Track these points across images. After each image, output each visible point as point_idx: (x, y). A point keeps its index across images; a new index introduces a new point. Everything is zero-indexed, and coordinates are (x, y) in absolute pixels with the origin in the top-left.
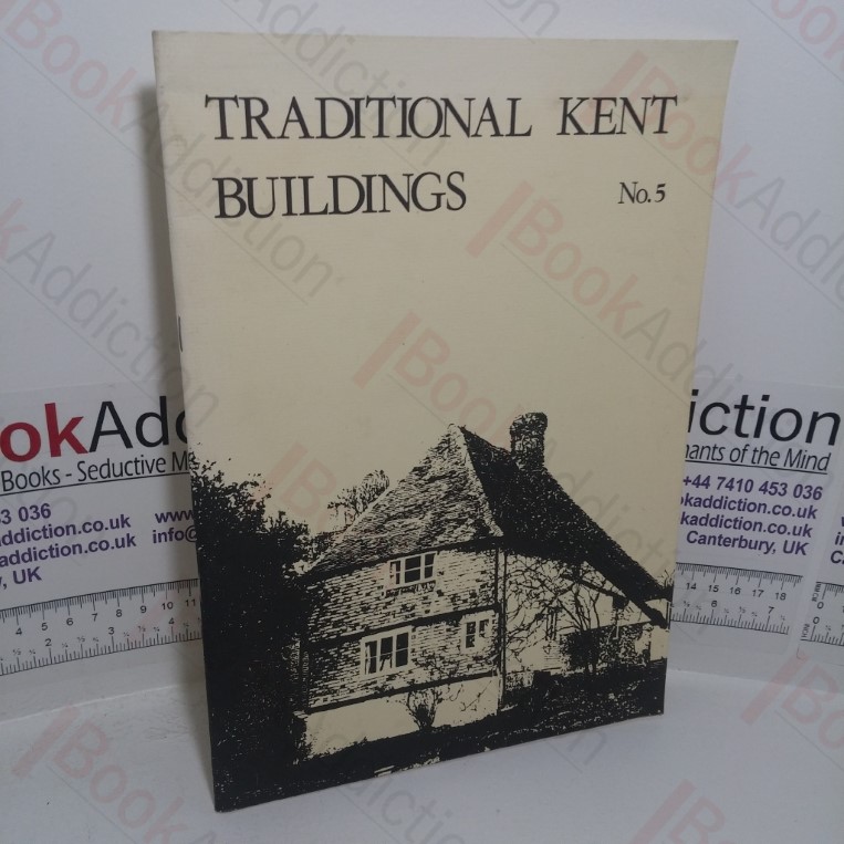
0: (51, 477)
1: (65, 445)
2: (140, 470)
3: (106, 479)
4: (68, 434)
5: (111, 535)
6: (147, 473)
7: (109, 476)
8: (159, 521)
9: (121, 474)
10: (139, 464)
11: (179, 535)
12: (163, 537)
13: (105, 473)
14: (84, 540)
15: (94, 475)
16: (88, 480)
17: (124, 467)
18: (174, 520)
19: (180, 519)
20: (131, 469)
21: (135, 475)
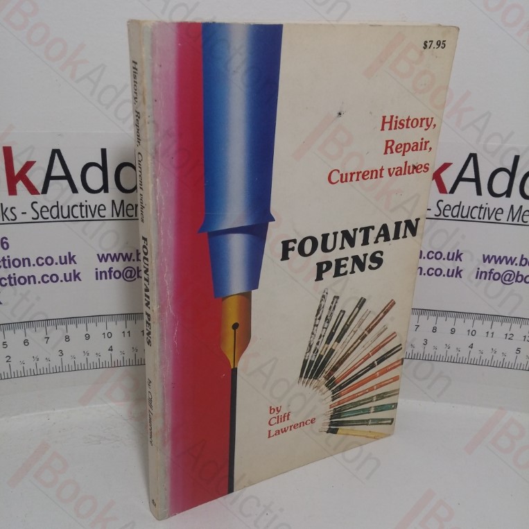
0: (8, 213)
1: (20, 186)
2: (84, 214)
3: (56, 219)
4: (22, 176)
5: (61, 270)
6: (90, 217)
7: (58, 216)
8: (101, 261)
9: (69, 216)
10: (84, 208)
11: (117, 275)
12: (103, 274)
13: (55, 214)
14: (38, 272)
15: (45, 215)
16: (40, 219)
17: (71, 209)
18: (113, 261)
19: (118, 260)
20: (77, 211)
21: (80, 218)
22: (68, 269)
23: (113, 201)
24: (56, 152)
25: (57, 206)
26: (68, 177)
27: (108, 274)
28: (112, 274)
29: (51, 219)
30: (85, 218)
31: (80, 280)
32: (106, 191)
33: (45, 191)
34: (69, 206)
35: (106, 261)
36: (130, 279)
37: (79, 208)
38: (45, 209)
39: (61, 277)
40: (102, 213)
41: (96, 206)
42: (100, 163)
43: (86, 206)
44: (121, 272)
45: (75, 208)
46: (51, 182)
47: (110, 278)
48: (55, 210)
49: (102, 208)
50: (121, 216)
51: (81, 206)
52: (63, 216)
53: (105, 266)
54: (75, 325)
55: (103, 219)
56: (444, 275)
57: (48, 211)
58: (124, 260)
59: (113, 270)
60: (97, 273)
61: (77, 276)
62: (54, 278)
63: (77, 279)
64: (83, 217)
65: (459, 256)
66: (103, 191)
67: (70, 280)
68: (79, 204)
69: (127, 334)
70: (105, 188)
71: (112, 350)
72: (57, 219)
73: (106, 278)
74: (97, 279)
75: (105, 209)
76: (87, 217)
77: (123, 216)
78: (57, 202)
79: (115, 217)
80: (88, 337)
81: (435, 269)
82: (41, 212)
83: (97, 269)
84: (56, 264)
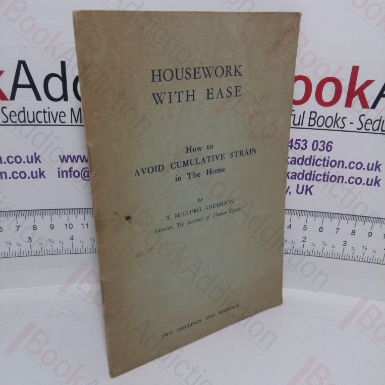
22: (35, 167)
23: (72, 109)
24: (22, 63)
25: (24, 112)
26: (32, 85)
27: (69, 173)
28: (72, 173)
29: (19, 123)
30: (48, 123)
31: (45, 177)
32: (66, 99)
33: (13, 98)
34: (34, 112)
35: (67, 161)
36: (87, 178)
37: (43, 114)
38: (13, 114)
39: (29, 174)
40: (63, 119)
41: (57, 112)
42: (60, 74)
43: (49, 112)
44: (80, 172)
45: (39, 113)
46: (19, 90)
47: (71, 177)
48: (22, 115)
49: (62, 114)
50: (79, 123)
51: (44, 112)
52: (29, 121)
53: (66, 166)
54: (41, 216)
55: (63, 124)
56: (364, 184)
57: (16, 115)
58: (82, 161)
59: (73, 170)
60: (59, 172)
61: (42, 174)
62: (23, 175)
63: (42, 176)
64: (46, 122)
65: (378, 167)
66: (63, 99)
67: (37, 177)
68: (42, 111)
69: (85, 226)
70: (65, 97)
71: (73, 239)
72: (24, 123)
73: (67, 177)
74: (59, 177)
75: (65, 116)
76: (50, 122)
77: (81, 122)
78: (24, 108)
79: (74, 123)
80: (52, 227)
81: (355, 178)
82: (10, 116)
83: (59, 168)
84: (24, 162)
